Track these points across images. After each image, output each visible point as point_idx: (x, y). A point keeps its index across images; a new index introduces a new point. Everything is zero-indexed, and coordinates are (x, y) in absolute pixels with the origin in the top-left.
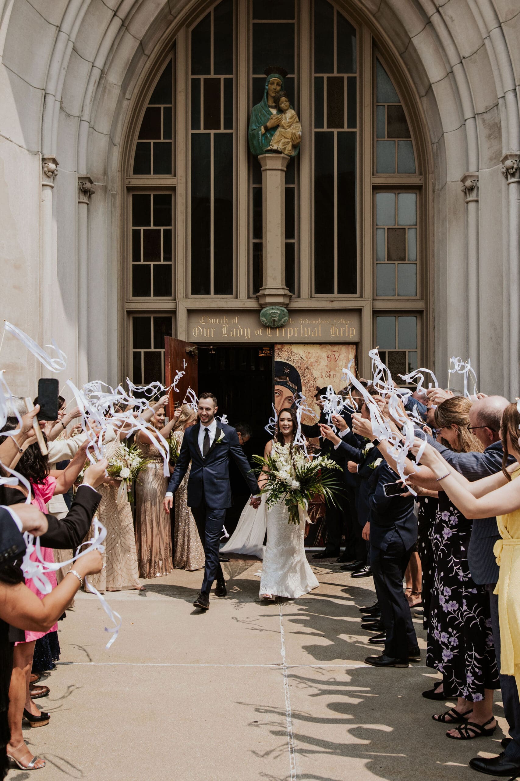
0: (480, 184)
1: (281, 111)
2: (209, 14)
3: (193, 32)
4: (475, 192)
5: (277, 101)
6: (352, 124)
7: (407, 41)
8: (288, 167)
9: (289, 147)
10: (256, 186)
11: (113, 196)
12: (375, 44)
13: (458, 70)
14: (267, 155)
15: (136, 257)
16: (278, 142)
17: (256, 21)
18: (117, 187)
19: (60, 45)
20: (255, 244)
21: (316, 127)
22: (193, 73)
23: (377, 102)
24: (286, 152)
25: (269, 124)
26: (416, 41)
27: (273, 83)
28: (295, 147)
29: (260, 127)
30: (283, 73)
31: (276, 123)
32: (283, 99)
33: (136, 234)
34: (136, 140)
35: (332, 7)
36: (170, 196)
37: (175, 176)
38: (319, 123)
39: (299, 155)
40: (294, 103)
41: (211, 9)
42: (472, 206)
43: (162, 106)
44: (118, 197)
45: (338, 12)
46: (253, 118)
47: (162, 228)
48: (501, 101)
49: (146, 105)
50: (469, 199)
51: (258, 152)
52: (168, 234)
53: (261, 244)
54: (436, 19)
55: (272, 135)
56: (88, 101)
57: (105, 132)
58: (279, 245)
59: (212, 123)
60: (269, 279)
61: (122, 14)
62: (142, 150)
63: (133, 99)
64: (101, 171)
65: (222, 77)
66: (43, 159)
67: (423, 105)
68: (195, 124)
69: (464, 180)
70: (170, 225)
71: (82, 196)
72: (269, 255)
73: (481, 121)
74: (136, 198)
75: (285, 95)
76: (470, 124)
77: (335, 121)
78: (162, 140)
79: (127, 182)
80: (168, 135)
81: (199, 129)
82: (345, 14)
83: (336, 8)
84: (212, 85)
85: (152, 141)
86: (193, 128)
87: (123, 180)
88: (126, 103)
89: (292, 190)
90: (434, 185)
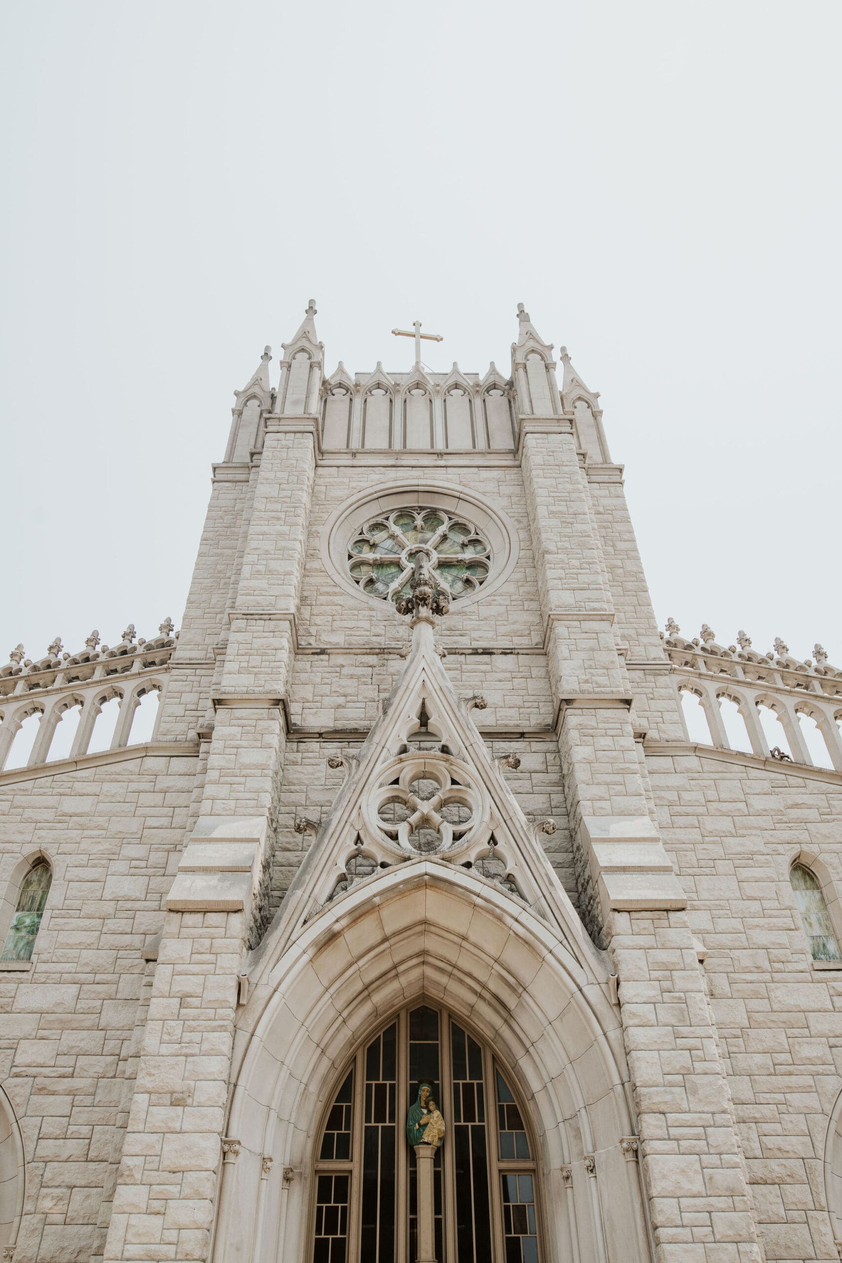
0: (573, 1174)
1: (430, 1112)
2: (380, 1036)
3: (368, 1049)
4: (570, 1180)
5: (427, 1103)
6: (481, 1119)
7: (515, 1061)
8: (435, 1155)
9: (436, 1139)
10: (412, 1169)
11: (305, 1178)
12: (494, 1058)
13: (549, 1085)
14: (420, 1146)
15: (318, 1231)
16: (429, 1136)
17: (412, 1042)
18: (308, 1171)
19: (282, 1074)
20: (411, 1220)
21: (455, 1122)
22: (367, 1080)
23: (499, 1102)
24: (434, 1144)
25: (422, 1122)
26: (521, 1062)
27: (424, 1091)
28: (440, 1139)
29: (415, 1124)
30: (431, 1084)
31: (426, 1122)
32: (431, 1103)
33: (320, 1209)
34: (324, 1131)
35: (464, 1032)
36: (347, 1177)
37: (352, 1161)
38: (457, 1119)
39: (443, 1145)
40: (440, 1107)
41: (381, 1033)
42: (569, 1190)
43: (344, 1104)
44: (309, 1180)
45: (468, 1036)
46: (410, 1116)
47: (340, 1205)
48: (578, 1113)
49: (333, 1104)
50: (567, 1186)
51: (414, 1143)
52: (344, 1209)
53: (416, 1219)
54: (531, 1049)
55: (424, 1130)
56: (295, 1108)
57: (304, 1129)
58: (430, 1221)
59: (380, 1118)
60: (422, 1251)
61: (322, 1045)
62: (328, 1139)
63: (324, 1101)
64: (299, 1160)
65: (388, 1083)
66: (264, 1159)
67: (530, 1106)
68: (368, 1120)
69: (562, 1170)
70: (346, 1202)
71: (285, 1183)
72: (422, 1231)
73: (568, 1125)
74: (321, 1179)
75: (433, 1100)
76: (561, 1125)
77: (469, 1117)
78: (343, 1131)
79: (315, 1165)
80: (348, 1127)
81: (371, 1122)
82: (472, 1037)
83: (467, 1033)
84: (381, 1089)
85: (336, 1132)
86: (366, 1122)
87: (312, 1165)
88: (319, 1103)
89: (440, 1172)
90: (543, 1169)
